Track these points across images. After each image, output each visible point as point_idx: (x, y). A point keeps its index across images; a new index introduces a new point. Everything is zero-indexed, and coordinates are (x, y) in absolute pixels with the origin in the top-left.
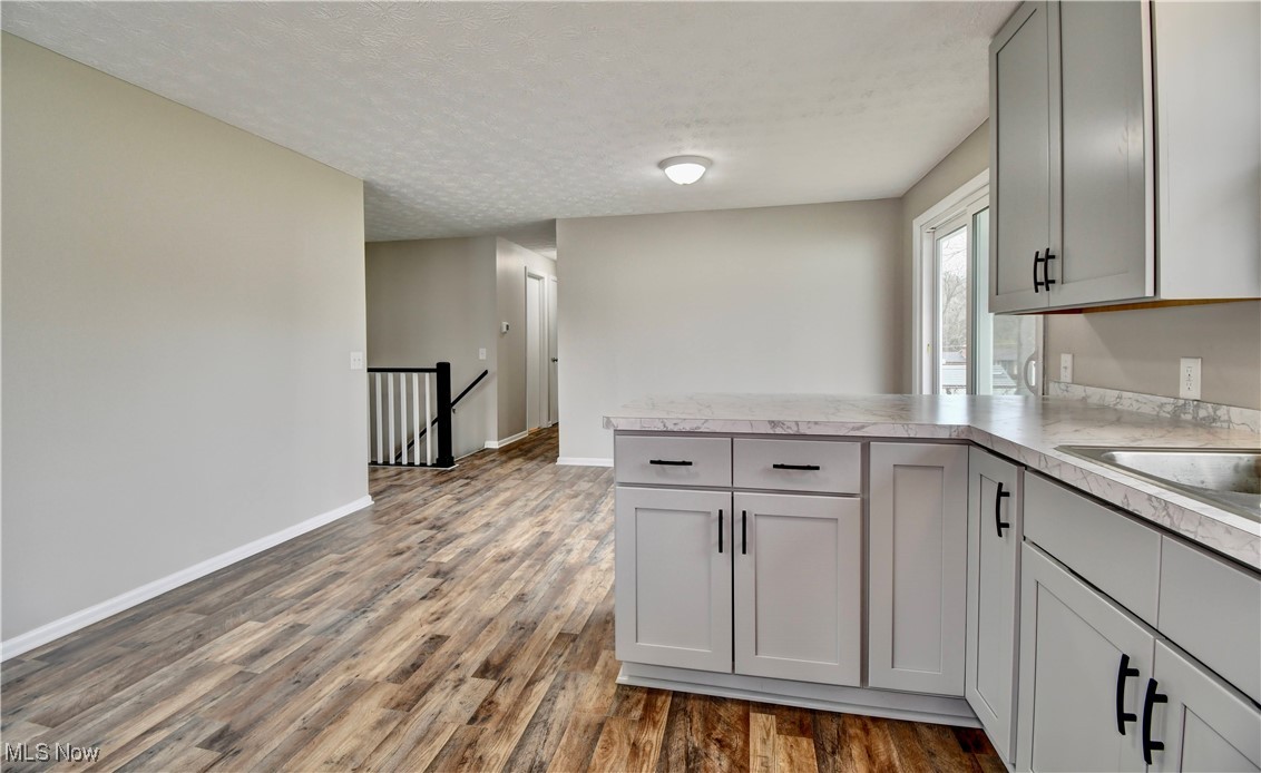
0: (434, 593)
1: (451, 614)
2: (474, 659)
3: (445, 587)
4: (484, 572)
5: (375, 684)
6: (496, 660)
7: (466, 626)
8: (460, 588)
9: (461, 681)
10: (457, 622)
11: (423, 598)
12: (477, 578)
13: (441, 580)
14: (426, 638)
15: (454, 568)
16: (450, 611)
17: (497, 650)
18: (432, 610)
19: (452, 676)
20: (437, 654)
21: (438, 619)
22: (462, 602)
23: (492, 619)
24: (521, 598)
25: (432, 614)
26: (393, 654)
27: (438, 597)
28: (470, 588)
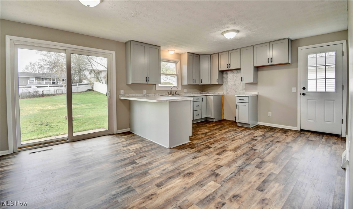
0: (219, 167)
1: (214, 159)
2: (211, 150)
3: (215, 168)
4: (200, 170)
5: (231, 150)
6: (207, 148)
7: (211, 155)
8: (210, 166)
9: (215, 147)
10: (213, 157)
11: (222, 166)
12: (203, 168)
13: (216, 171)
14: (221, 155)
15: (210, 176)
16: (214, 160)
17: (206, 150)
18: (219, 162)
19: (216, 148)
20: (219, 152)
21: (218, 159)
22: (210, 162)
23: (205, 155)
24: (195, 158)
25: (219, 160)
26: (228, 154)
27: (217, 165)
28: (206, 166)
